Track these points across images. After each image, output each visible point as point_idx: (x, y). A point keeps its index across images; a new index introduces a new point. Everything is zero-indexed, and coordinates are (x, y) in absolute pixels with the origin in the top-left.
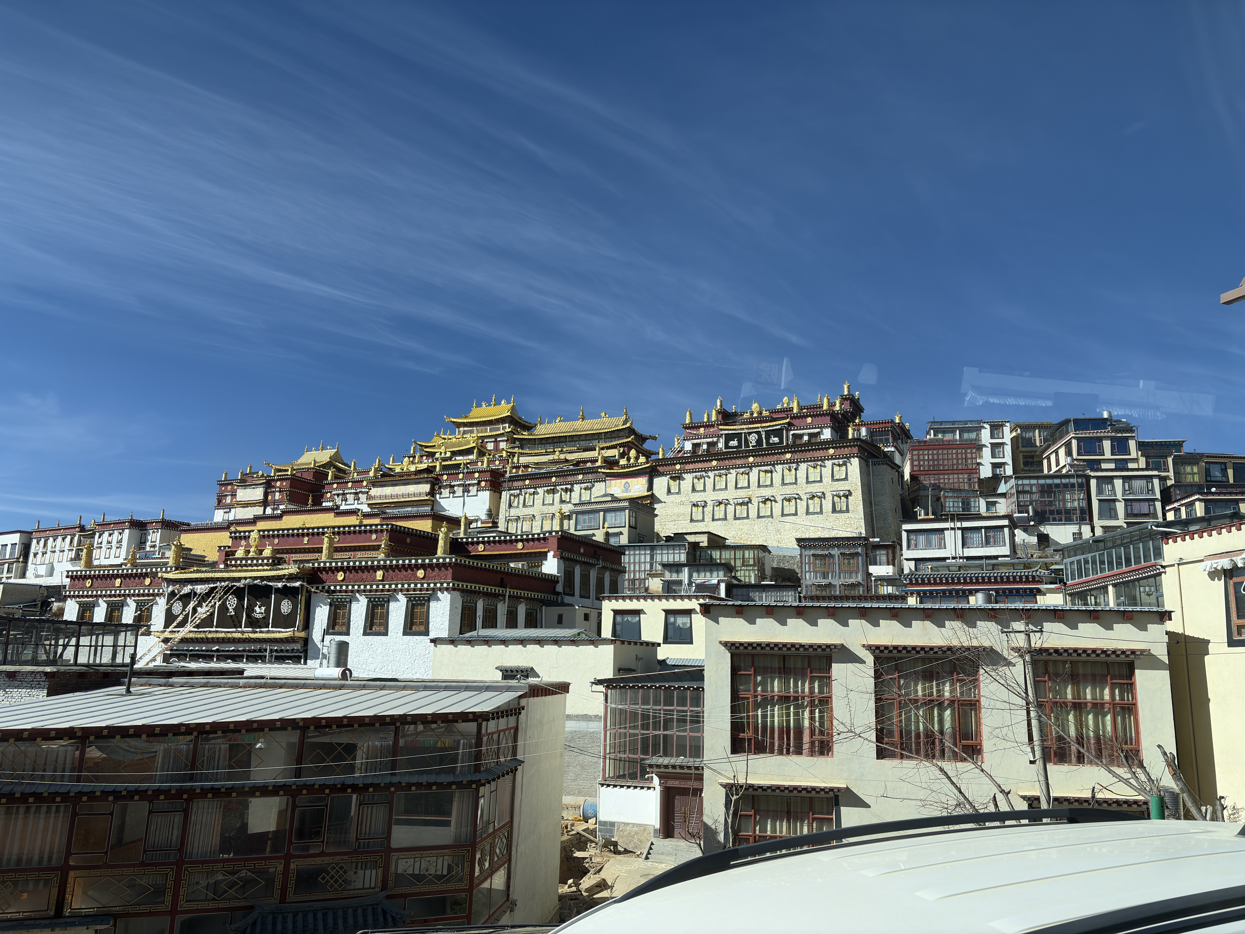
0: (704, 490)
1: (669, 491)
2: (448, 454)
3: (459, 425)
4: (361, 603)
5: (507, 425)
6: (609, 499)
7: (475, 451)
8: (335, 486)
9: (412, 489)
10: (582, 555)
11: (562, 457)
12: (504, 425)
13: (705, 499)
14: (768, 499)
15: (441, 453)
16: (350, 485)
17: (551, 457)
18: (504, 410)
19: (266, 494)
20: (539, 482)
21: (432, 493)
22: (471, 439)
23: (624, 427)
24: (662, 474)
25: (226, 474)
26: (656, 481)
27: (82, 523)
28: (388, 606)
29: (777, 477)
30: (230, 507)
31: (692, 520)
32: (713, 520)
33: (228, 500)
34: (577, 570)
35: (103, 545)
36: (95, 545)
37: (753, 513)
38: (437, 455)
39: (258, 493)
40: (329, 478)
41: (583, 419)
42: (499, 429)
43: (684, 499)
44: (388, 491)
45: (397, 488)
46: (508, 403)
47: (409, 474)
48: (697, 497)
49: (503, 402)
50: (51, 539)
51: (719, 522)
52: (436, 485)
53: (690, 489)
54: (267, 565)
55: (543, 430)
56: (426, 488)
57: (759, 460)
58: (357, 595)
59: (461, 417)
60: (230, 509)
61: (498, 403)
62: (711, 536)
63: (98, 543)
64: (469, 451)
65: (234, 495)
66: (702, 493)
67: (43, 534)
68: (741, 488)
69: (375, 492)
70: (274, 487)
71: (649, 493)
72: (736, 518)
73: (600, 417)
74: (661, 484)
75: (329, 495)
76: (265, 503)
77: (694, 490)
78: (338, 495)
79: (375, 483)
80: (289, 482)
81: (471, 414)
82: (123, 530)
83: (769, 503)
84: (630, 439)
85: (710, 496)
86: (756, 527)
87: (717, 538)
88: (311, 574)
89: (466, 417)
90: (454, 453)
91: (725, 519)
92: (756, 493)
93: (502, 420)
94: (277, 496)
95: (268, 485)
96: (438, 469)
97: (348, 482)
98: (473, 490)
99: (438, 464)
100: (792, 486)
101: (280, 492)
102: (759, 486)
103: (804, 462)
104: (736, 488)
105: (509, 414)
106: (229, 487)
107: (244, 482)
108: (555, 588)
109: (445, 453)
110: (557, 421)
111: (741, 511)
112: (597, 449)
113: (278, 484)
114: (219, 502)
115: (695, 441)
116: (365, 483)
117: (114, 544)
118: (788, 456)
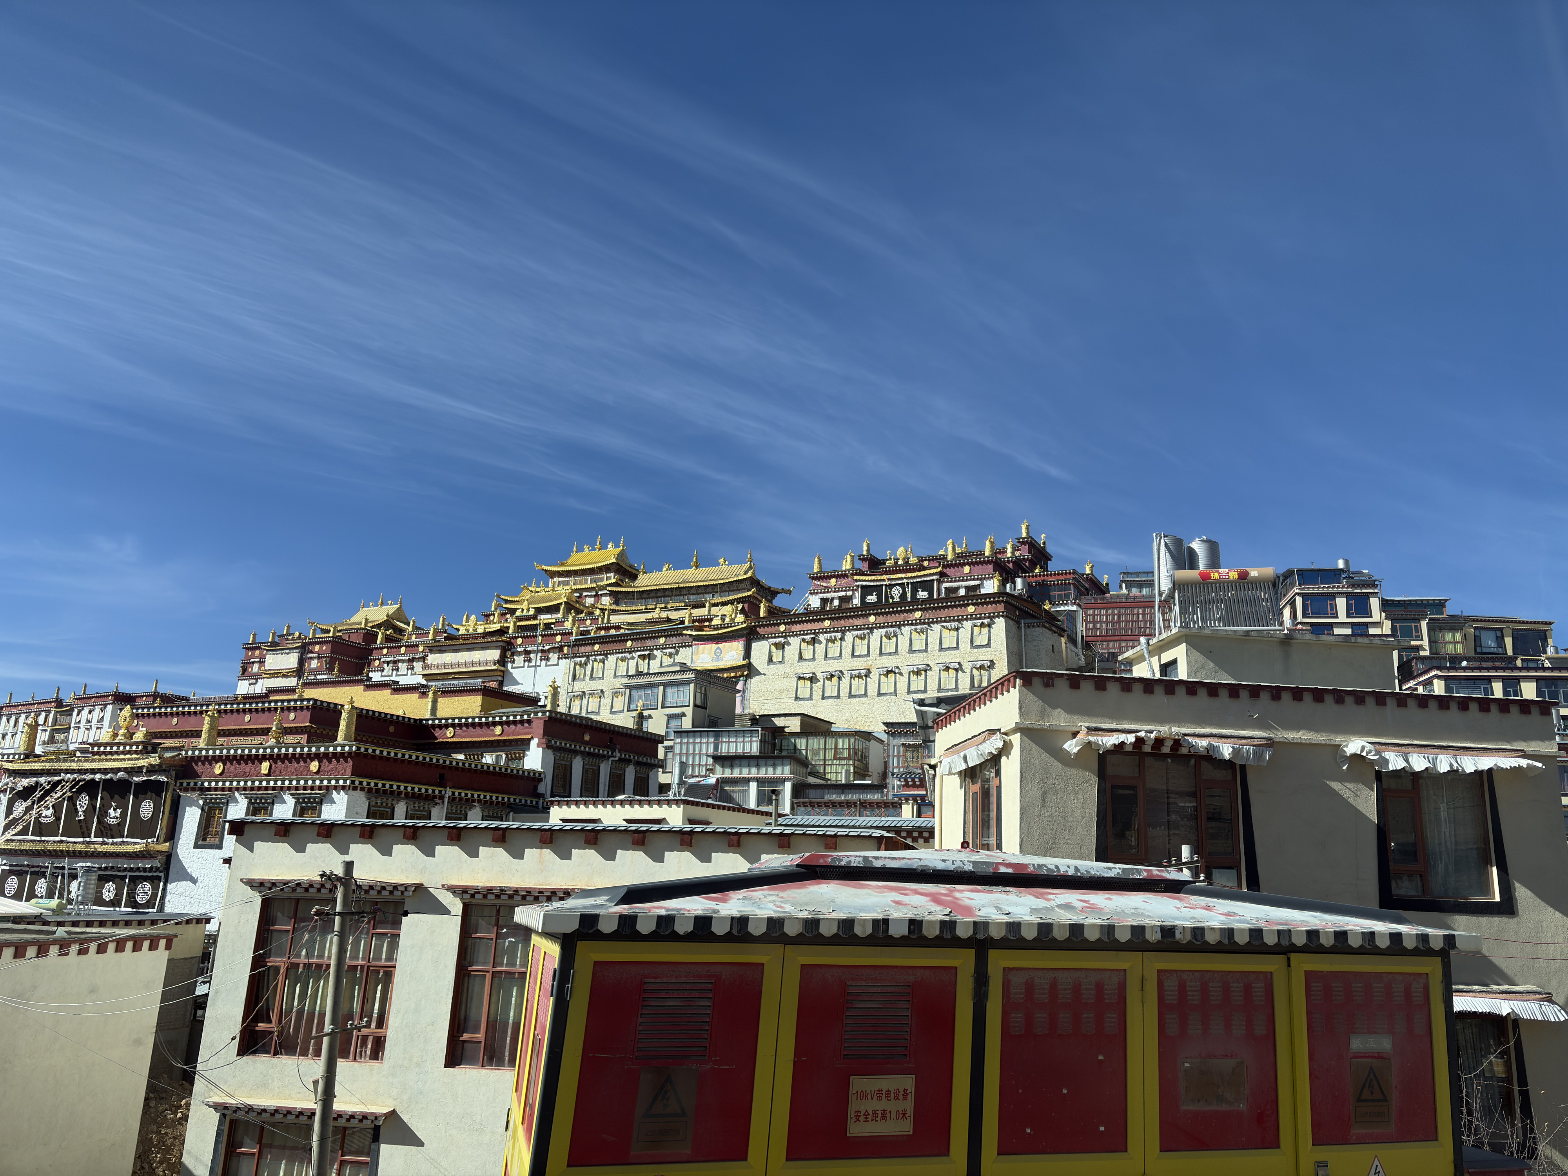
0: (814, 659)
1: (770, 660)
2: (532, 612)
3: (553, 574)
4: (239, 805)
5: (612, 574)
6: (678, 668)
7: (562, 608)
8: (385, 651)
9: (477, 655)
10: (587, 743)
11: (664, 615)
12: (608, 575)
13: (814, 671)
14: (891, 671)
15: (523, 610)
16: (403, 650)
17: (649, 616)
18: (609, 555)
19: (301, 662)
20: (611, 646)
21: (502, 661)
22: (561, 591)
23: (745, 577)
24: (763, 638)
25: (254, 635)
26: (756, 646)
27: (60, 696)
28: (272, 809)
29: (903, 641)
30: (256, 677)
31: (797, 698)
32: (823, 698)
33: (256, 668)
34: (578, 765)
35: (81, 725)
36: (72, 725)
37: (872, 690)
38: (518, 613)
39: (292, 659)
40: (378, 641)
41: (697, 567)
42: (602, 580)
43: (788, 670)
44: (448, 658)
45: (459, 654)
46: (617, 546)
47: (475, 636)
48: (806, 669)
49: (610, 546)
50: (23, 716)
51: (830, 701)
52: (508, 650)
53: (797, 656)
54: (136, 752)
55: (645, 581)
56: (495, 654)
57: (882, 619)
58: (236, 794)
59: (556, 565)
60: (257, 679)
61: (604, 547)
62: (807, 719)
63: (76, 723)
64: (554, 609)
65: (262, 662)
66: (811, 663)
67: (14, 710)
68: (859, 656)
69: (432, 659)
70: (311, 652)
71: (745, 662)
72: (851, 696)
73: (718, 565)
74: (760, 649)
75: (377, 663)
76: (299, 672)
77: (801, 658)
78: (388, 663)
79: (436, 648)
80: (330, 645)
81: (570, 561)
82: (105, 706)
83: (892, 676)
84: (750, 593)
85: (820, 667)
86: (876, 707)
87: (816, 722)
88: (182, 766)
89: (563, 565)
90: (539, 611)
91: (838, 697)
92: (878, 663)
93: (606, 569)
94: (314, 664)
95: (304, 649)
96: (511, 631)
97: (401, 647)
98: (553, 657)
99: (511, 625)
100: (921, 655)
101: (319, 658)
102: (881, 654)
103: (937, 622)
104: (853, 656)
105: (614, 560)
106: (257, 652)
107: (275, 646)
108: (536, 787)
109: (528, 610)
110: (665, 569)
111: (858, 686)
112: (707, 605)
113: (317, 648)
114: (244, 670)
115: (825, 596)
116: (421, 648)
117: (94, 722)
118: (918, 614)
